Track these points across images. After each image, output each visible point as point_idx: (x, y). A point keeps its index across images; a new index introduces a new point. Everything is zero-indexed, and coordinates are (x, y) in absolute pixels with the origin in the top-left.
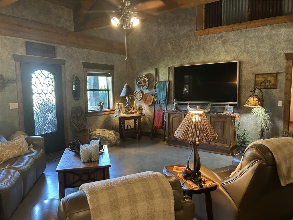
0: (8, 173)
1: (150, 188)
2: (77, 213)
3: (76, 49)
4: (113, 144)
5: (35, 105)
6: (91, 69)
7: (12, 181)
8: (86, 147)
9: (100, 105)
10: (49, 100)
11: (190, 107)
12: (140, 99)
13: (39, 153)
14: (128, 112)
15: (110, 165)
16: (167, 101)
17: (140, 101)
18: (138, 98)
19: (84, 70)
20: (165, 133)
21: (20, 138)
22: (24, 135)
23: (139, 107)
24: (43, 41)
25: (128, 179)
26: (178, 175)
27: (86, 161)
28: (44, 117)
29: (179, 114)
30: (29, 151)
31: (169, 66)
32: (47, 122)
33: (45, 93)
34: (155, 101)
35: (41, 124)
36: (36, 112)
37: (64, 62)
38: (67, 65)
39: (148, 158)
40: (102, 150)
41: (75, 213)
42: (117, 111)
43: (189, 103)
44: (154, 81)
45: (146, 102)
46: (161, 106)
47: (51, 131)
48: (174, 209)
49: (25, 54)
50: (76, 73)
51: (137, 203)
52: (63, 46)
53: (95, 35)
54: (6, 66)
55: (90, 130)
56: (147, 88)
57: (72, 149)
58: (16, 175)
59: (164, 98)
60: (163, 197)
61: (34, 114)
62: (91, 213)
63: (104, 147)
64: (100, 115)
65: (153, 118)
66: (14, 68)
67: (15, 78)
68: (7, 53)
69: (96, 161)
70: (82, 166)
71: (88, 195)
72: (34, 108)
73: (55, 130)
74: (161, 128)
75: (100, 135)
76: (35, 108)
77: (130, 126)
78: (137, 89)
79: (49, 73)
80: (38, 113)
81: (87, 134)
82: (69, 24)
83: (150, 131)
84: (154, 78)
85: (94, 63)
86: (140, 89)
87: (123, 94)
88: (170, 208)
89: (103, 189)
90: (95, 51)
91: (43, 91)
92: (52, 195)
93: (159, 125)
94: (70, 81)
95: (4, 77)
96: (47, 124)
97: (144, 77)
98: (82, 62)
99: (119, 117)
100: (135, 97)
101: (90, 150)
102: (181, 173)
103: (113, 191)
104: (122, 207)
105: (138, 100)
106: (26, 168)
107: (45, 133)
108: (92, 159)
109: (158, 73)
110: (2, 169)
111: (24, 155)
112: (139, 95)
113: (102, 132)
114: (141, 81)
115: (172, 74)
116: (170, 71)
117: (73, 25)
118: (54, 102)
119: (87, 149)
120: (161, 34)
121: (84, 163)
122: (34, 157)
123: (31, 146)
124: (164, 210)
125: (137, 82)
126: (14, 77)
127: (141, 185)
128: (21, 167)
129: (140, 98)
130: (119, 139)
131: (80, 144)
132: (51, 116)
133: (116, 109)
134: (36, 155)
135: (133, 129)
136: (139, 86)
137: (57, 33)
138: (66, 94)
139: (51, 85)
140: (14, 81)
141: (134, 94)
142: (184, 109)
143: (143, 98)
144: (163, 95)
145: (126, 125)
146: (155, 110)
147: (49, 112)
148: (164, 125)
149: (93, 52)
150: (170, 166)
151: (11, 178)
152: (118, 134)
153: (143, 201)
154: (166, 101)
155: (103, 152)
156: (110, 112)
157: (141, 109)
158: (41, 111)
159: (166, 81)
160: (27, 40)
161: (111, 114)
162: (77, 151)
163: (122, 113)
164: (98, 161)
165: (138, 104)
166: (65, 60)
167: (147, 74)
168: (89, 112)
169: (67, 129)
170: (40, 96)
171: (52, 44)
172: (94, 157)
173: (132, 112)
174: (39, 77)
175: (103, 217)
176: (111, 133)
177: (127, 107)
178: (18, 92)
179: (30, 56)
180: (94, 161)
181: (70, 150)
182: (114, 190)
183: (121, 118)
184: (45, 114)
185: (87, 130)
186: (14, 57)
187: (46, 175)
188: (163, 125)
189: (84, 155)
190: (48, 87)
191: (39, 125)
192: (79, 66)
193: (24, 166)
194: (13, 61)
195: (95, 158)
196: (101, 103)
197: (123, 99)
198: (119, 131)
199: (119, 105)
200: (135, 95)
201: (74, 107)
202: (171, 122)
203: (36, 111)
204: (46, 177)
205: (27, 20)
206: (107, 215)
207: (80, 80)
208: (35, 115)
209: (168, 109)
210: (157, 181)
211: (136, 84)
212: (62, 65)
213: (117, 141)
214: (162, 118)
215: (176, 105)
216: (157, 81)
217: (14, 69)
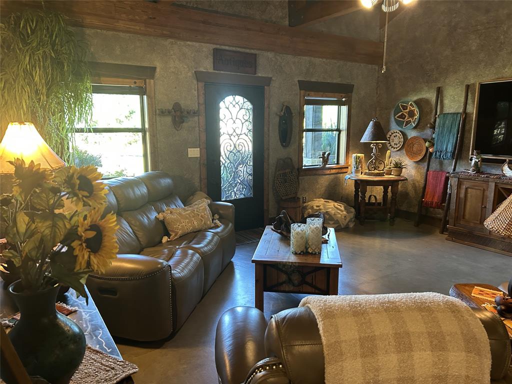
0: (185, 255)
1: (441, 327)
2: (300, 346)
3: (289, 56)
4: (343, 226)
5: (222, 153)
6: (313, 93)
7: (189, 267)
8: (300, 229)
9: (323, 157)
10: (243, 145)
11: (510, 168)
12: (398, 149)
13: (227, 230)
14: (373, 172)
15: (341, 264)
16: (458, 154)
17: (399, 153)
18: (395, 146)
19: (300, 94)
20: (446, 216)
21: (202, 203)
22: (206, 198)
23: (396, 163)
24: (239, 47)
25: (393, 303)
26: (483, 305)
27: (300, 252)
28: (234, 172)
29: (483, 181)
30: (213, 225)
31: (467, 82)
32: (239, 182)
33: (237, 135)
34: (431, 154)
35: (229, 183)
36: (224, 164)
37: (268, 81)
38: (274, 86)
39: (410, 260)
40: (326, 237)
41: (296, 345)
42: (352, 168)
43: (507, 160)
44: (431, 112)
45: (411, 154)
46: (441, 164)
47: (244, 195)
48: (490, 378)
49: (211, 70)
50: (287, 100)
51: (412, 351)
52: (269, 53)
53: (323, 29)
54: (185, 89)
55: (303, 199)
56: (415, 128)
57: (276, 229)
58: (195, 258)
59: (450, 148)
60: (469, 351)
61: (220, 167)
62: (326, 352)
63: (328, 230)
64: (322, 175)
65: (422, 185)
66: (196, 92)
67: (196, 109)
68: (188, 69)
69: (315, 254)
70: (293, 259)
71: (320, 319)
72: (221, 157)
73: (250, 194)
74: (439, 206)
75: (320, 209)
76: (223, 158)
77: (375, 197)
78: (394, 128)
79: (245, 100)
80: (226, 165)
81: (298, 206)
82: (281, 14)
83: (415, 210)
84: (431, 108)
85: (319, 81)
86: (400, 129)
87: (366, 138)
88: (482, 374)
89: (347, 313)
90: (321, 59)
91: (234, 131)
92: (244, 298)
93: (436, 200)
94: (277, 114)
95: (182, 107)
96: (238, 184)
97: (411, 105)
98: (299, 81)
99: (356, 181)
100: (389, 143)
101: (307, 234)
102: (491, 302)
103: (364, 319)
104: (383, 354)
105: (395, 150)
106: (210, 251)
107: (235, 198)
108: (309, 249)
109: (442, 97)
110: (177, 247)
111: (206, 230)
112: (396, 140)
113: (324, 204)
114: (405, 113)
115: (475, 99)
116: (469, 94)
117: (288, 14)
118: (251, 149)
119: (302, 231)
120: (455, 17)
121: (296, 254)
122: (220, 234)
123: (217, 216)
124: (467, 377)
125: (395, 116)
126: (196, 107)
127: (421, 317)
128: (202, 247)
129: (398, 145)
130: (353, 220)
131: (290, 222)
132: (246, 171)
133: (350, 165)
134: (223, 231)
135: (381, 203)
136: (399, 124)
137: (262, 31)
138: (269, 136)
139: (247, 121)
140: (195, 113)
141: (388, 139)
142: (494, 171)
143: (406, 146)
144: (448, 141)
145: (367, 195)
146: (428, 170)
147: (241, 166)
148: (447, 202)
149: (317, 61)
150: (465, 285)
151: (189, 263)
152: (353, 210)
153: (425, 351)
154: (454, 153)
155: (328, 241)
156: (340, 171)
157: (400, 167)
158: (231, 162)
159: (458, 113)
160: (215, 46)
161: (341, 173)
162: (284, 233)
163: (362, 173)
164: (318, 255)
165: (393, 157)
166: (271, 78)
167: (418, 100)
168: (303, 168)
169: (268, 195)
170: (231, 139)
171: (253, 51)
172: (313, 246)
173: (382, 171)
174: (231, 107)
175: (347, 363)
176: (339, 207)
177: (372, 161)
178: (199, 131)
179: (219, 72)
180: (312, 254)
181: (272, 230)
182: (367, 317)
183: (359, 182)
184: (237, 168)
185: (299, 198)
186: (196, 75)
187: (235, 264)
188: (443, 200)
189: (297, 241)
190: (243, 124)
191: (227, 185)
192: (293, 87)
193: (206, 246)
194: (195, 82)
195: (315, 249)
196: (324, 154)
197: (366, 148)
198: (353, 204)
199: (357, 158)
200: (389, 141)
201: (281, 159)
202: (462, 195)
203: (224, 162)
204: (235, 267)
205: (217, 12)
206: (353, 361)
207: (293, 111)
208: (222, 168)
209: (457, 170)
210: (455, 316)
211: (392, 119)
212: (266, 87)
213: (348, 222)
214: (442, 186)
215: (476, 163)
216: (438, 114)
217: (196, 95)
